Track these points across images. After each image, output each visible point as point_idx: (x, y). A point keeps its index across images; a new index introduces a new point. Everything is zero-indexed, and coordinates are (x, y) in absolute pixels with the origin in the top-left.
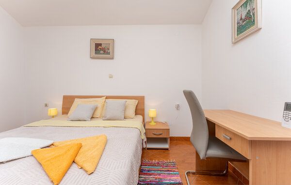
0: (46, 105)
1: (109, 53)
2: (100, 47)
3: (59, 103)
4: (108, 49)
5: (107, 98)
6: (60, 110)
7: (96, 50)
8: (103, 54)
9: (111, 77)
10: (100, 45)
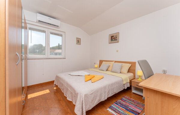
0: (95, 63)
1: (117, 40)
2: (113, 37)
3: (98, 63)
4: (117, 38)
5: (115, 62)
6: (98, 66)
7: (111, 39)
8: (114, 40)
9: (117, 51)
10: (113, 36)
